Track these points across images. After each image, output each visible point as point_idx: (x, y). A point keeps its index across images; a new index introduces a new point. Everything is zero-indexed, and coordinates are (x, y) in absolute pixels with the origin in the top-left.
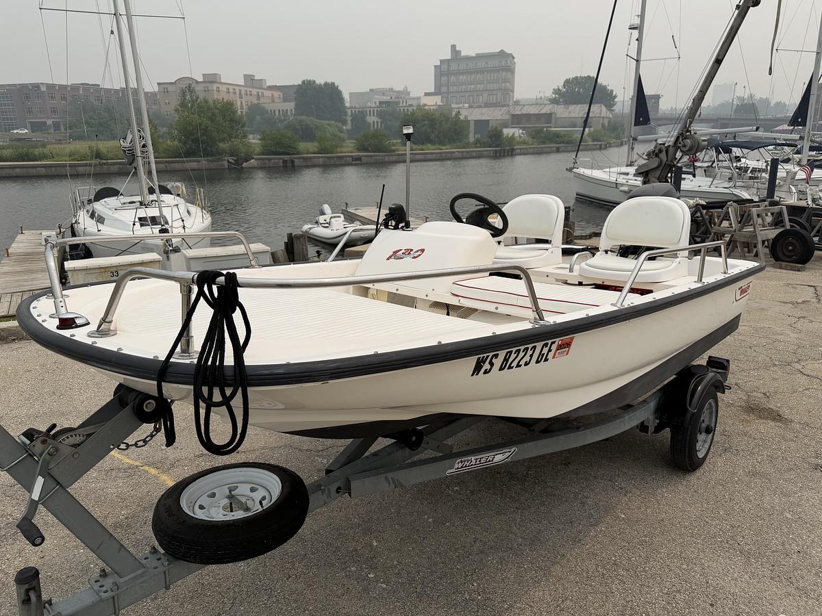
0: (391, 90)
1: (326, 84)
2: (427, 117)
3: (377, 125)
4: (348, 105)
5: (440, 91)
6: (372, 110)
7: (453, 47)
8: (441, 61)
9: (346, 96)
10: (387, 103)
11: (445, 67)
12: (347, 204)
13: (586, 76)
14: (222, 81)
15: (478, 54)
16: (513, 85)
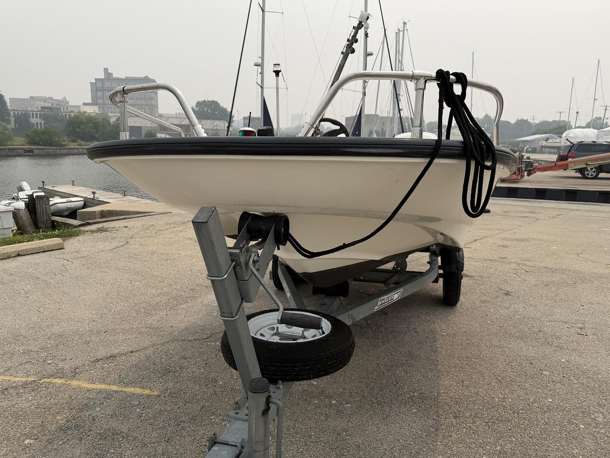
0: (51, 99)
2: (91, 121)
3: (41, 126)
4: (9, 107)
5: (97, 102)
6: (35, 113)
7: (106, 70)
8: (96, 79)
9: (7, 99)
10: (50, 108)
11: (99, 85)
12: (43, 182)
13: (211, 100)
15: (128, 77)
16: (157, 102)
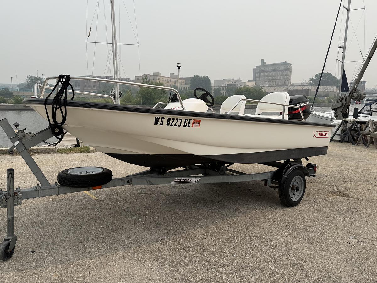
0: (233, 79)
1: (204, 77)
3: (225, 94)
4: (213, 86)
5: (255, 79)
6: (223, 87)
7: (262, 60)
8: (256, 66)
9: (212, 82)
10: (230, 85)
11: (258, 69)
13: (326, 73)
14: (161, 76)
15: (274, 63)
16: (290, 76)
